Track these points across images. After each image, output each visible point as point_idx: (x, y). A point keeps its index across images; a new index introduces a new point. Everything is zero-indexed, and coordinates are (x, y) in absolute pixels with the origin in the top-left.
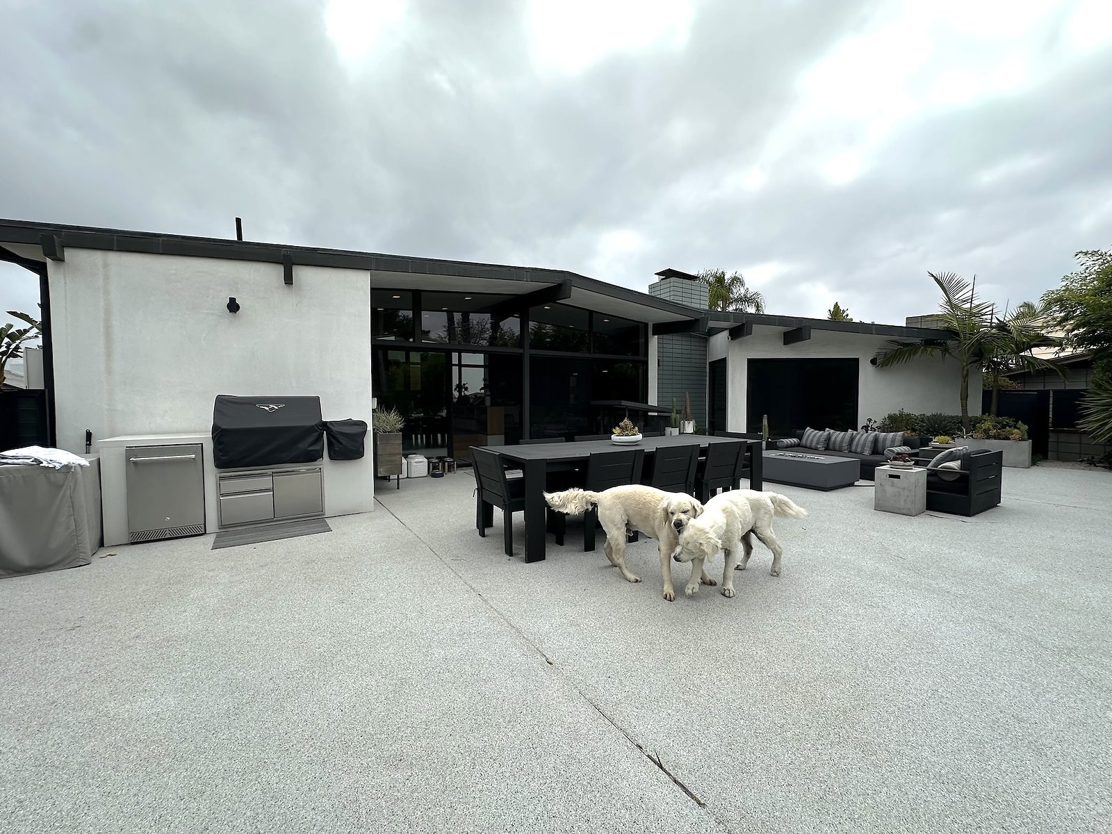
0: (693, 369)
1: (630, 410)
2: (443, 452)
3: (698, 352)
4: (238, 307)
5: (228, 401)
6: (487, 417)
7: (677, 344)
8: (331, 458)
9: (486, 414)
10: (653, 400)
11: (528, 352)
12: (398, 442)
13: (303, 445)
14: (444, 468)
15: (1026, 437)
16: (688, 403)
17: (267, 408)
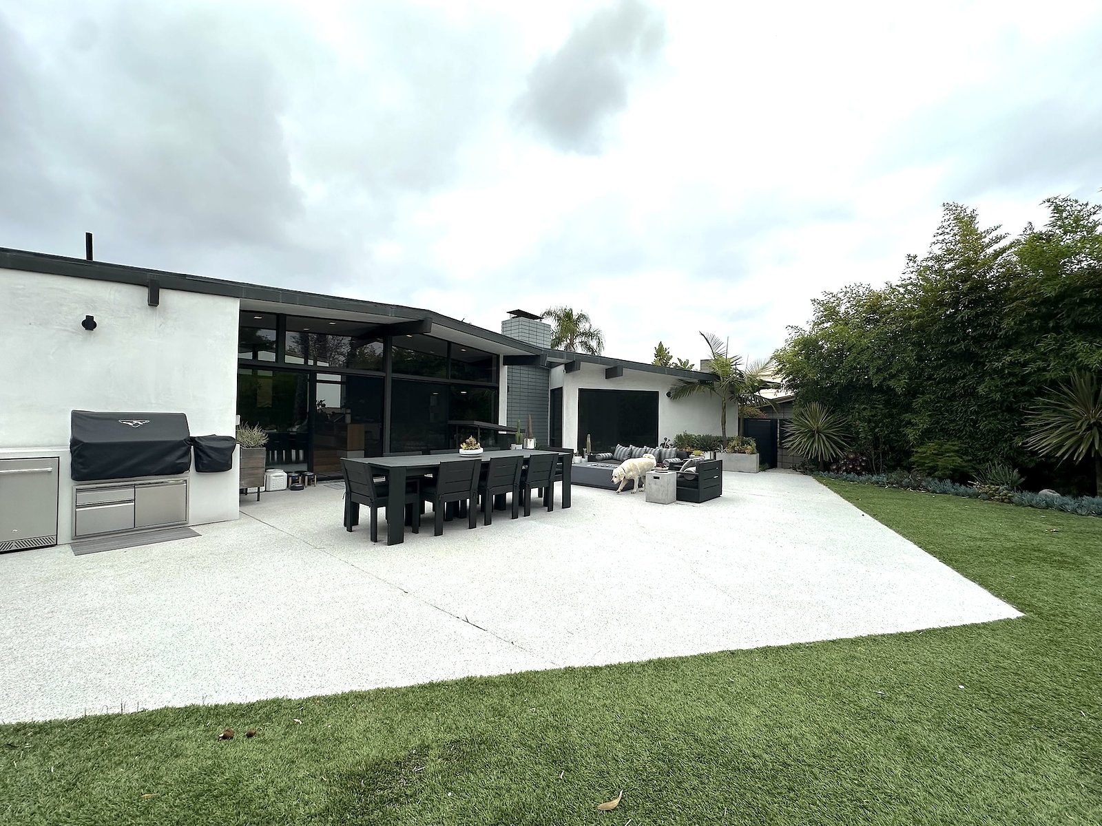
0: (537, 395)
1: (481, 429)
2: (304, 467)
3: (541, 381)
4: (95, 325)
5: (86, 416)
6: (347, 434)
7: (524, 373)
8: (198, 470)
9: (347, 431)
10: (503, 421)
11: (389, 375)
12: (262, 456)
13: (170, 459)
14: (303, 482)
15: (755, 450)
16: (530, 423)
17: (130, 424)
